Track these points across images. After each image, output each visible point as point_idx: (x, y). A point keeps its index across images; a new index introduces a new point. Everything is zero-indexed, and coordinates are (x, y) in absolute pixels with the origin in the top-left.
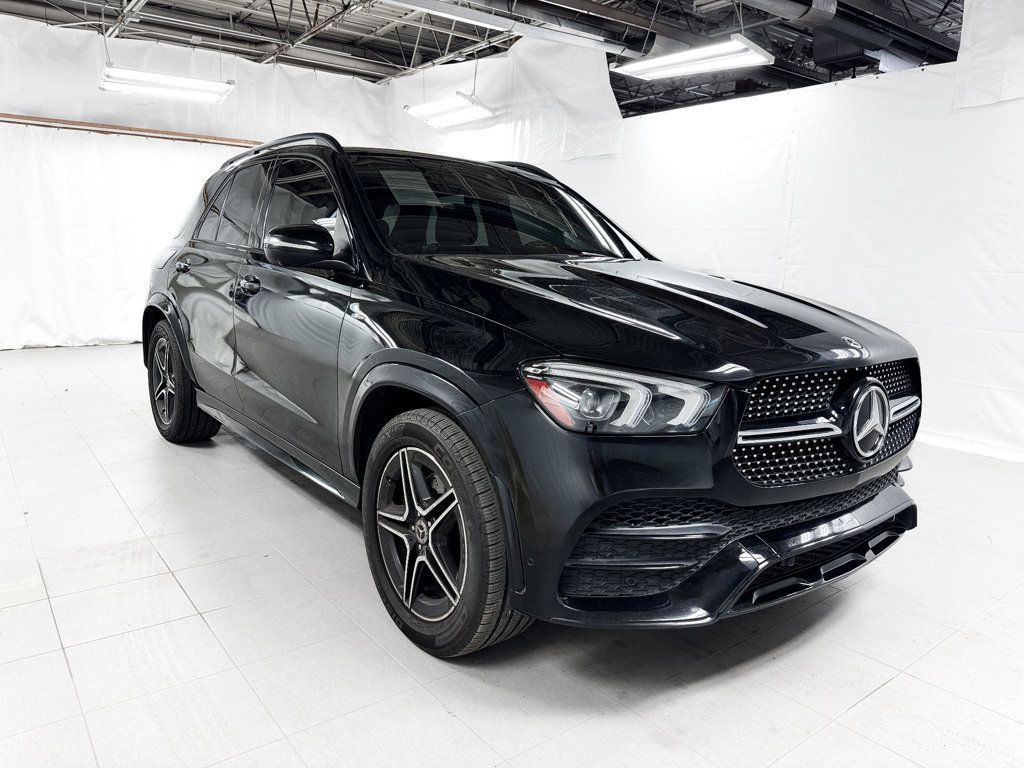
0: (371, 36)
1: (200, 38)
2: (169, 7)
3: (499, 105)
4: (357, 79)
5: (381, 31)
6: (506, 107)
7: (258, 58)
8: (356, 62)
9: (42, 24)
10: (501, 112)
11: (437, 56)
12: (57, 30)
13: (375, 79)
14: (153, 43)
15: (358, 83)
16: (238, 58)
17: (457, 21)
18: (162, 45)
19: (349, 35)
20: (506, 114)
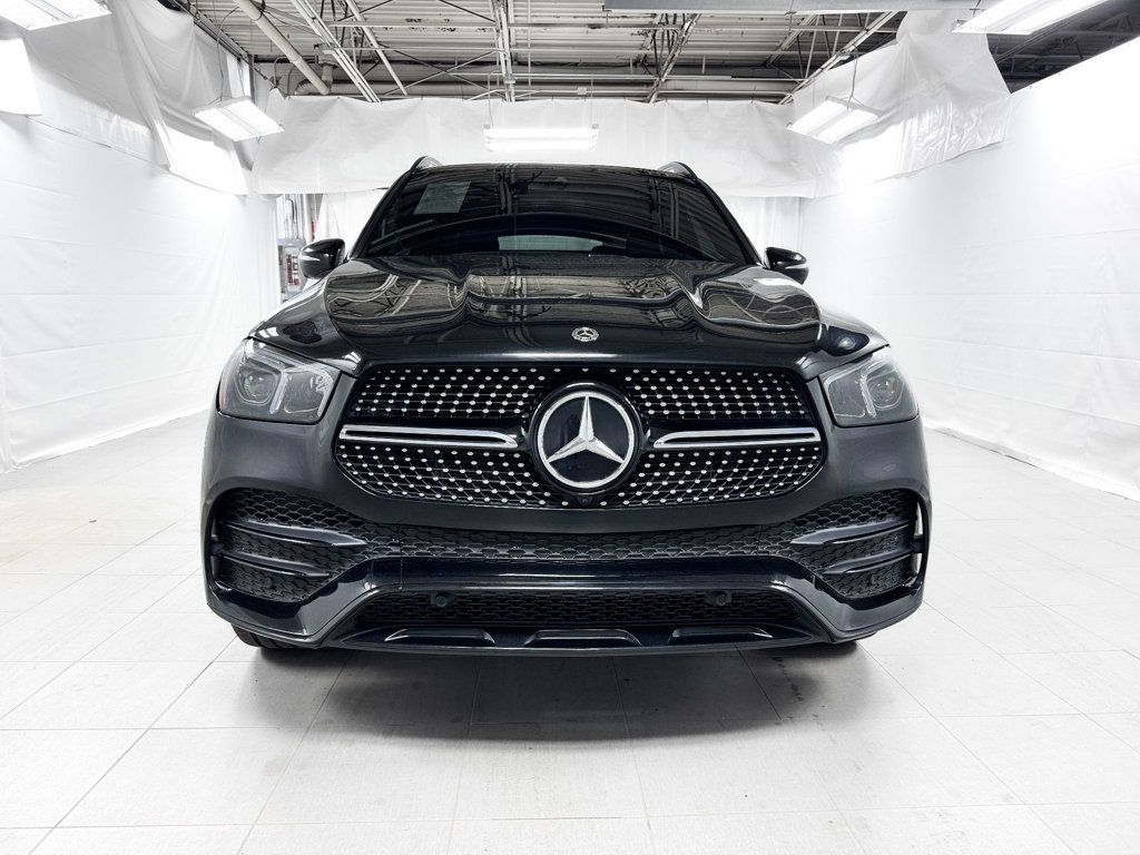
0: (779, 52)
1: (585, 88)
2: (576, 64)
3: (890, 104)
4: (757, 102)
5: (785, 45)
6: (898, 104)
7: (644, 98)
8: (755, 84)
9: (458, 100)
10: (895, 111)
11: (825, 59)
12: (469, 103)
13: (777, 99)
14: (549, 100)
15: (757, 106)
16: (628, 102)
17: (845, 15)
18: (557, 101)
19: (757, 56)
20: (897, 113)
